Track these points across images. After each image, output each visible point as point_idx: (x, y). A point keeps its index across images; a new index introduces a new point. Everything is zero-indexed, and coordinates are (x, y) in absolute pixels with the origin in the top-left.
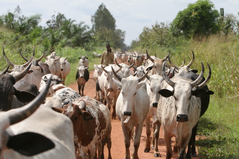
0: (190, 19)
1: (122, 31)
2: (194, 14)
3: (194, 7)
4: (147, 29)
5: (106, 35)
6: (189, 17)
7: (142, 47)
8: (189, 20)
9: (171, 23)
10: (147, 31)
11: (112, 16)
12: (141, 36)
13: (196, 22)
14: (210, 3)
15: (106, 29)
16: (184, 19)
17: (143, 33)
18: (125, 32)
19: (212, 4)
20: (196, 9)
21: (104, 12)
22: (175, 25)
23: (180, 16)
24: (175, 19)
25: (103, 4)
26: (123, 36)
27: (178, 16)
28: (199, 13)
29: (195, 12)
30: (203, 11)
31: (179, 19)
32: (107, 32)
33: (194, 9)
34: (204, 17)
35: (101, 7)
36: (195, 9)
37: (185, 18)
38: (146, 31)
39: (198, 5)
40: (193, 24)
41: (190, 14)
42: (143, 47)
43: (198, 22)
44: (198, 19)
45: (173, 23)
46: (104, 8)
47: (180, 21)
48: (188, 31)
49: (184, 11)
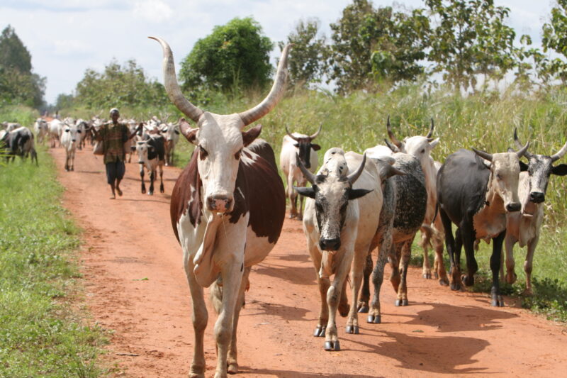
0: (218, 54)
1: (41, 77)
2: (227, 45)
3: (225, 31)
4: (92, 73)
5: (19, 84)
6: (216, 51)
7: (86, 106)
8: (217, 56)
9: (184, 61)
10: (92, 75)
11: (25, 49)
12: (79, 85)
13: (231, 59)
14: (253, 25)
15: (18, 73)
16: (208, 55)
17: (84, 80)
18: (45, 78)
19: (257, 26)
20: (230, 35)
21: (12, 41)
22: (190, 65)
23: (201, 48)
24: (191, 55)
25: (9, 26)
26: (42, 85)
27: (196, 48)
28: (235, 42)
29: (227, 40)
30: (243, 39)
31: (198, 53)
32: (20, 78)
33: (225, 36)
34: (245, 50)
35: (6, 31)
36: (228, 36)
37: (211, 52)
38: (89, 77)
39: (234, 28)
40: (225, 62)
41: (219, 44)
42: (89, 106)
43: (234, 59)
44: (234, 54)
45: (188, 60)
46: (11, 33)
47: (200, 57)
48: (216, 77)
49: (207, 39)
